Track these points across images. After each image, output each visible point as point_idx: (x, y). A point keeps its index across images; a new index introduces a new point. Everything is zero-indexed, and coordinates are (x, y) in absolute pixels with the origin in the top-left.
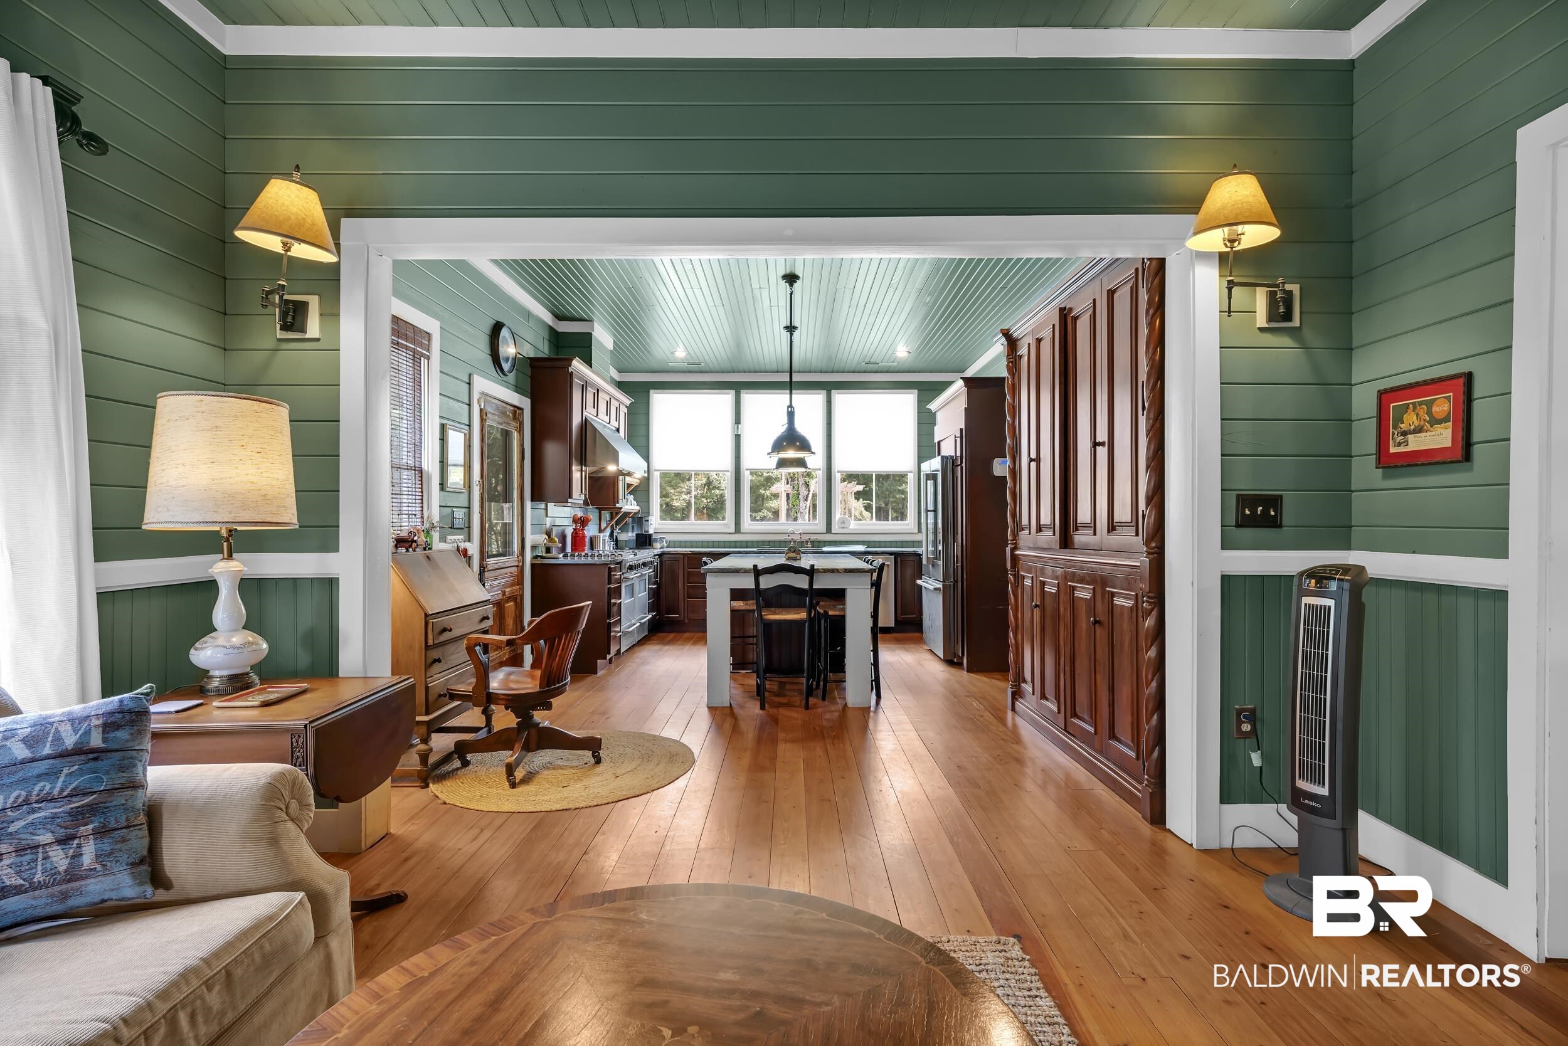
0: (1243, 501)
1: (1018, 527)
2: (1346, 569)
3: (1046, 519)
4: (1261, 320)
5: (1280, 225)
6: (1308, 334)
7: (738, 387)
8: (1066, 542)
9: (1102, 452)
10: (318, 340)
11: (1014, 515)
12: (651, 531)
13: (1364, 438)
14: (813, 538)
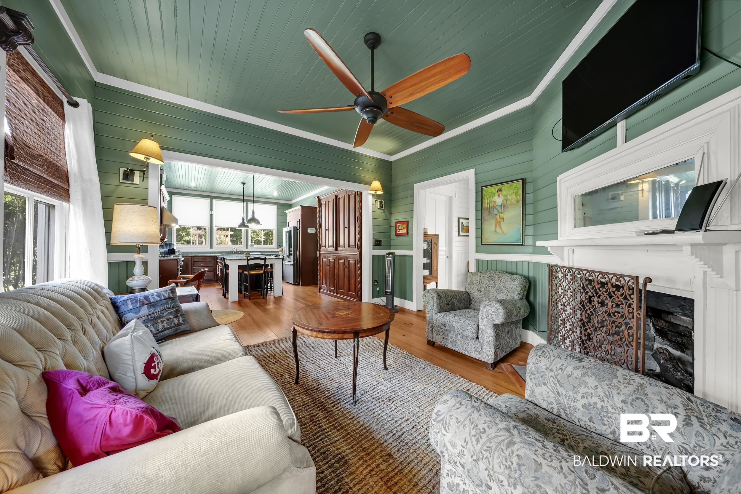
0: (376, 241)
1: (321, 246)
2: (393, 253)
3: (331, 244)
4: (379, 207)
5: (383, 191)
6: (385, 210)
7: (212, 198)
8: (337, 250)
9: (347, 230)
10: (138, 184)
11: (320, 243)
12: (175, 248)
13: (393, 230)
14: (241, 250)
